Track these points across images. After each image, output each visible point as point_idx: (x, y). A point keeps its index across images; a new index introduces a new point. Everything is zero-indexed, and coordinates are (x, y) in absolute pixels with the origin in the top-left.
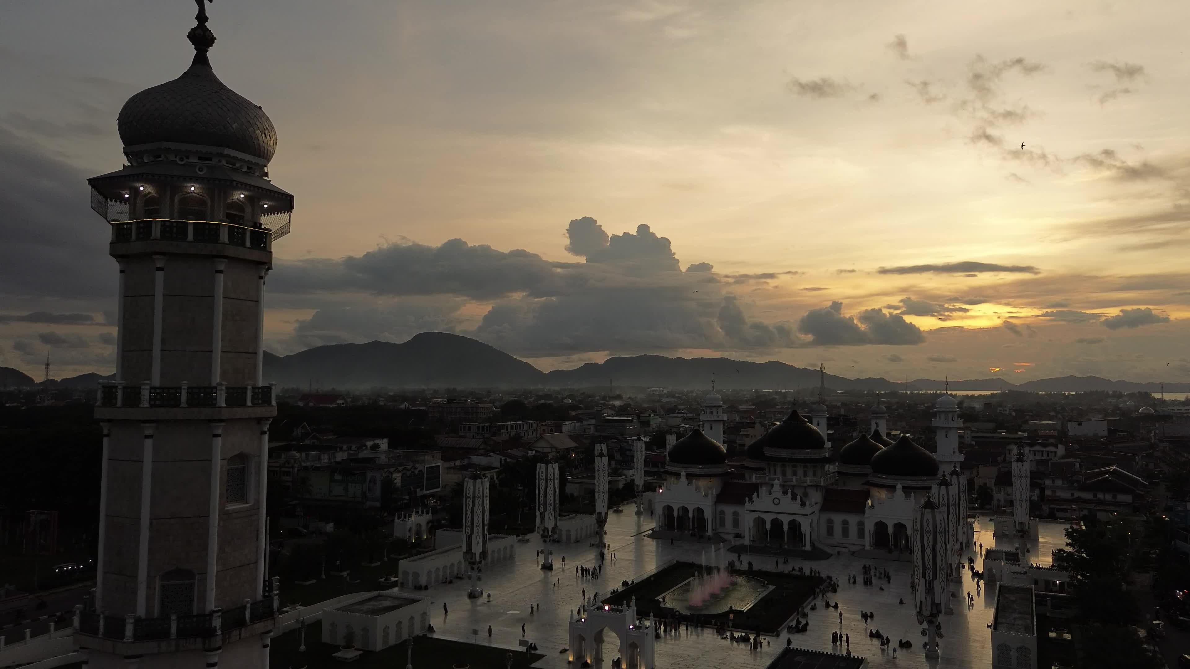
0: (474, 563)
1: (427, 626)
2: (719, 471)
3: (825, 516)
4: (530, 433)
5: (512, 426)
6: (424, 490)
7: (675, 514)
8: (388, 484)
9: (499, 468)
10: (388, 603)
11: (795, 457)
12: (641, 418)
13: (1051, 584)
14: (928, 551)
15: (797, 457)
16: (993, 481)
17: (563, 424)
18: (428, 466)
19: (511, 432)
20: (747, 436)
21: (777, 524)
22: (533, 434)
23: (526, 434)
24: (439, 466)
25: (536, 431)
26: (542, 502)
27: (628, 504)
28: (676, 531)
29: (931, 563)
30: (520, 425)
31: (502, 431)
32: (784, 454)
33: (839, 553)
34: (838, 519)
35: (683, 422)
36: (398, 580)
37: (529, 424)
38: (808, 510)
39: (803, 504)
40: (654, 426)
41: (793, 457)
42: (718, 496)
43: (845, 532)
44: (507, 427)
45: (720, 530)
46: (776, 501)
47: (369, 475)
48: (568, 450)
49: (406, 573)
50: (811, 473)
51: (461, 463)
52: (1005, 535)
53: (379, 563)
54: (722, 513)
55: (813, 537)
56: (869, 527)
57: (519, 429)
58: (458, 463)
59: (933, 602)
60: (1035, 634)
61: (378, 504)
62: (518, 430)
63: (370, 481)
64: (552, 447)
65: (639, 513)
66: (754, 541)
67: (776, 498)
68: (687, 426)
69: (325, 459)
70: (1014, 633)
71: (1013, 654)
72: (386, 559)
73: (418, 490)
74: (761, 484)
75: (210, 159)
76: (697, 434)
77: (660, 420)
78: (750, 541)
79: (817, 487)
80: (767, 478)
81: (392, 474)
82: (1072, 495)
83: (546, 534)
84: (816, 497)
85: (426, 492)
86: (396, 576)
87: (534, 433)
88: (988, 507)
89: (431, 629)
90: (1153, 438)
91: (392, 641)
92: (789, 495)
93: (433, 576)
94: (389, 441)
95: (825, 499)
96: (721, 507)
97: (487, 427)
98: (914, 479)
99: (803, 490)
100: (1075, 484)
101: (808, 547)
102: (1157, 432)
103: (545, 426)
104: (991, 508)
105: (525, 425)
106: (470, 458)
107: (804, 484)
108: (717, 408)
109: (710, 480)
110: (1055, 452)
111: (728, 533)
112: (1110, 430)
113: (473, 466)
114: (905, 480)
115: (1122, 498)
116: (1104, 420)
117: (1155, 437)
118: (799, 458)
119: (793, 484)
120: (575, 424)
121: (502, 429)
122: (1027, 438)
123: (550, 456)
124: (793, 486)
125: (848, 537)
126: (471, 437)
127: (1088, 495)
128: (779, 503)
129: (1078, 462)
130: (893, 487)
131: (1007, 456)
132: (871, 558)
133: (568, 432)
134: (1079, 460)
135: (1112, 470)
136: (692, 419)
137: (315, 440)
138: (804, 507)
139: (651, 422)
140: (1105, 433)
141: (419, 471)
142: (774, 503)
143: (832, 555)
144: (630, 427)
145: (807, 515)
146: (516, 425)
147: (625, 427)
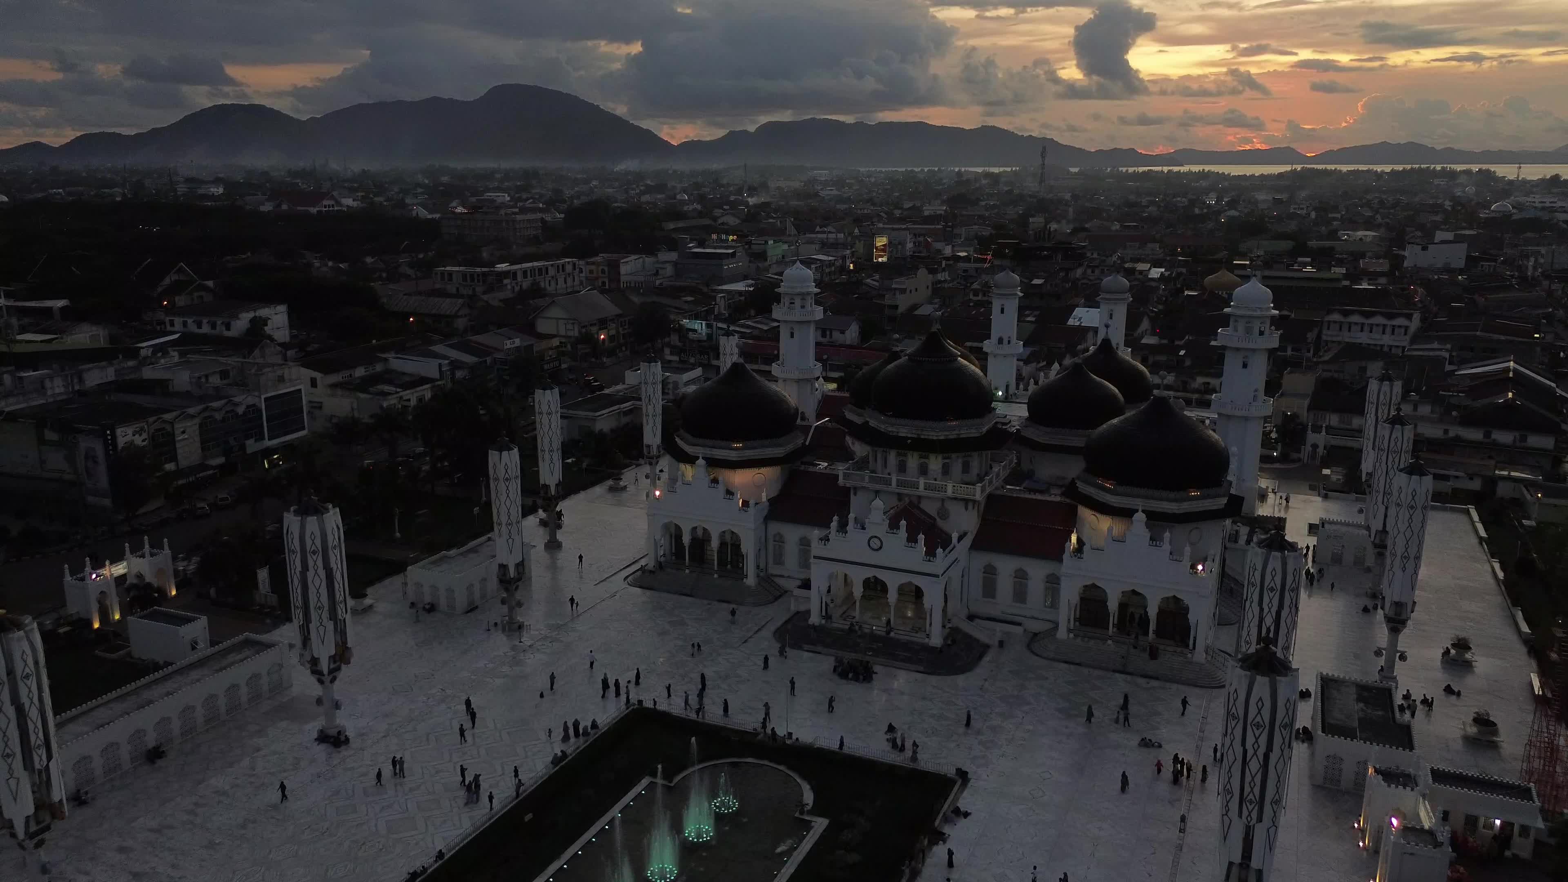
2: (778, 452)
3: (982, 559)
4: (561, 281)
5: (525, 273)
6: (264, 438)
7: (686, 539)
9: (436, 380)
11: (926, 437)
15: (931, 437)
16: (1306, 402)
17: (622, 261)
18: (269, 395)
19: (522, 282)
21: (875, 588)
22: (565, 282)
24: (300, 390)
25: (571, 277)
28: (687, 571)
30: (540, 270)
32: (905, 429)
33: (1004, 640)
34: (1007, 566)
35: (820, 251)
37: (558, 267)
38: (943, 559)
39: (932, 551)
41: (922, 437)
42: (772, 501)
43: (1020, 595)
44: (515, 274)
45: (774, 570)
46: (875, 543)
48: (603, 321)
50: (957, 467)
51: (366, 371)
52: (1336, 560)
54: (780, 539)
55: (948, 611)
56: (1070, 594)
57: (539, 275)
58: (360, 372)
62: (537, 277)
64: (575, 319)
66: (827, 614)
67: (876, 537)
68: (825, 258)
69: (57, 388)
73: (248, 442)
74: (856, 489)
77: (784, 247)
79: (967, 503)
80: (868, 478)
81: (172, 423)
82: (1446, 432)
84: (963, 523)
85: (268, 443)
87: (569, 281)
88: (1295, 456)
90: (1530, 268)
92: (903, 533)
95: (985, 521)
96: (775, 527)
97: (478, 275)
98: (1172, 495)
99: (938, 504)
100: (1454, 413)
101: (936, 640)
102: (1542, 261)
103: (593, 263)
104: (1299, 460)
105: (550, 268)
106: (386, 360)
107: (941, 495)
108: (803, 296)
109: (756, 470)
110: (1407, 328)
111: (789, 577)
112: (1469, 258)
113: (389, 377)
114: (1153, 498)
115: (1535, 441)
116: (1455, 235)
117: (1535, 268)
118: (935, 438)
119: (918, 493)
120: (644, 262)
121: (505, 278)
122: (1346, 276)
123: (556, 342)
124: (920, 497)
125: (1026, 604)
126: (454, 291)
127: (1475, 435)
128: (881, 548)
129: (1447, 350)
130: (1126, 514)
131: (1325, 332)
132: (1066, 662)
133: (630, 274)
134: (1449, 346)
135: (1511, 375)
136: (835, 245)
137: (203, 293)
138: (931, 558)
139: (770, 253)
140: (1461, 264)
141: (248, 407)
142: (869, 546)
143: (987, 647)
144: (730, 266)
145: (937, 576)
146: (533, 269)
147: (722, 266)
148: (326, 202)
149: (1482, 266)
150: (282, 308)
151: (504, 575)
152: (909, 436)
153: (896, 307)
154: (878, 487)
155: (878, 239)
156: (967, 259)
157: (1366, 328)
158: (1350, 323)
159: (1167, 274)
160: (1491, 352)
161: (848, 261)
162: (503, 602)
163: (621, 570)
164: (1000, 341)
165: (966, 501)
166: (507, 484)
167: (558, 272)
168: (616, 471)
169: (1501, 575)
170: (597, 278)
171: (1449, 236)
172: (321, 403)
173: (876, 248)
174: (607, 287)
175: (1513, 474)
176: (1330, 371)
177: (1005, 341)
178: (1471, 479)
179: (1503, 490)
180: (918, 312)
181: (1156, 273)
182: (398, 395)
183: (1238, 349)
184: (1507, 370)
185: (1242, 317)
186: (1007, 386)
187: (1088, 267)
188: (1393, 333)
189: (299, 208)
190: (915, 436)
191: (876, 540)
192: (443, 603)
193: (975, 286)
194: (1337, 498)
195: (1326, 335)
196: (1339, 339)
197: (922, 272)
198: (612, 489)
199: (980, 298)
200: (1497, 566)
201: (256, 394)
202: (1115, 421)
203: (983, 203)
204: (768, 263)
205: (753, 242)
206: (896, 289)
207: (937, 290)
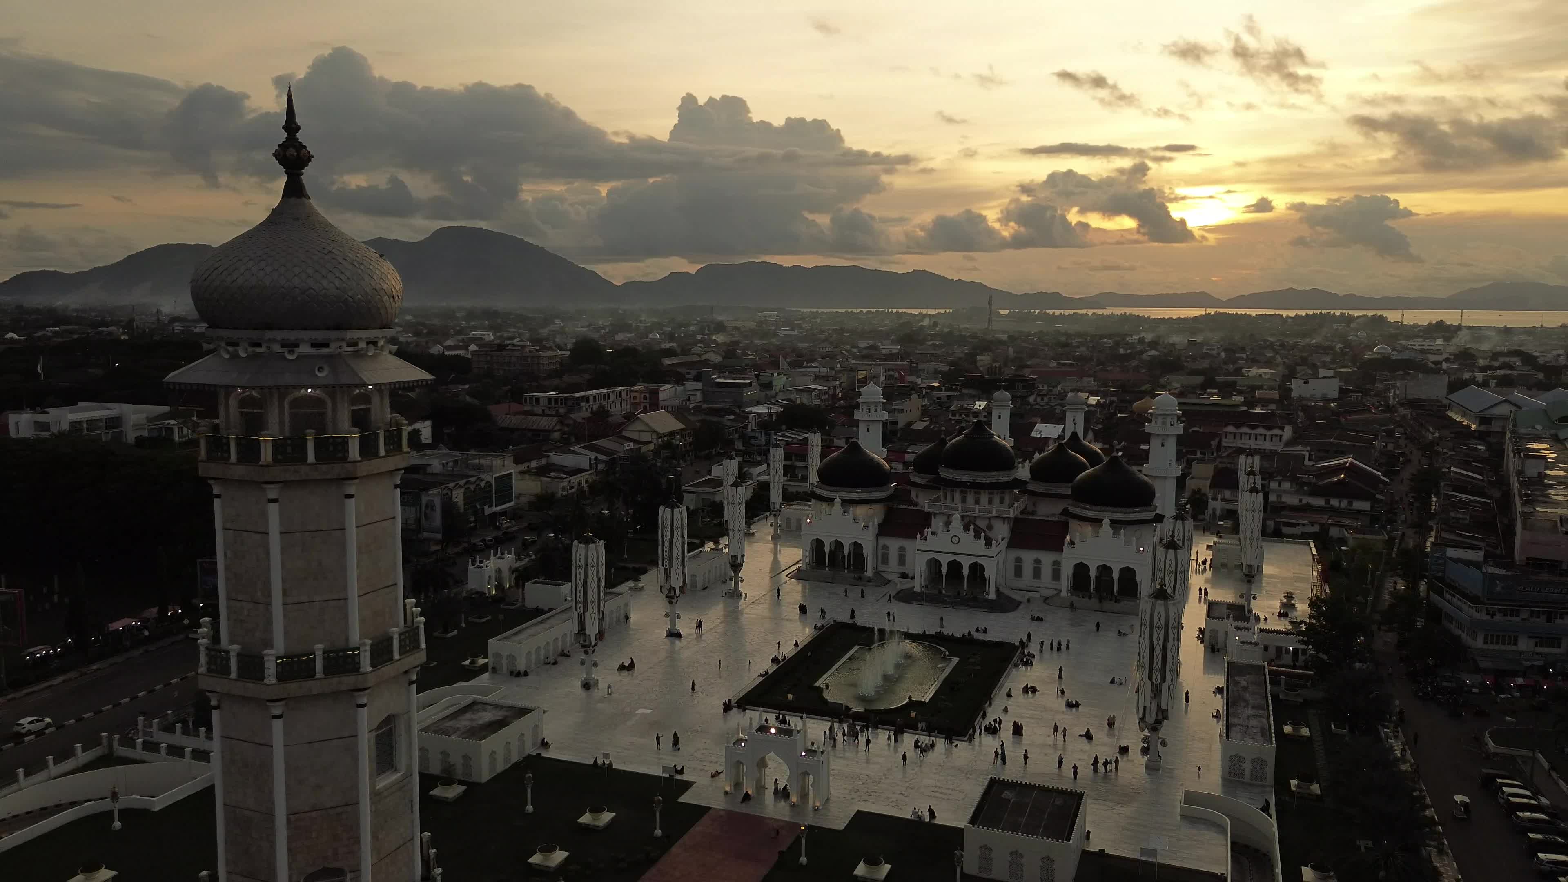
0: (589, 647)
1: (539, 740)
2: (882, 495)
3: (1014, 554)
4: (618, 404)
5: (595, 398)
6: (493, 506)
7: (827, 548)
8: (448, 507)
9: (588, 470)
10: (488, 716)
11: (979, 482)
12: (761, 378)
13: (1284, 649)
14: (1158, 650)
15: (981, 482)
16: (1208, 482)
18: (498, 475)
19: (593, 405)
20: (901, 411)
21: (955, 567)
22: (621, 406)
23: (613, 406)
24: (511, 474)
25: (625, 401)
26: (667, 555)
27: (759, 520)
28: (826, 570)
29: (1160, 664)
30: (605, 395)
31: (582, 404)
33: (1029, 600)
34: (1028, 557)
36: (487, 662)
37: (617, 393)
38: (994, 550)
39: (989, 543)
40: (778, 388)
41: (976, 481)
42: (880, 525)
43: (1037, 574)
44: (588, 398)
45: (881, 568)
46: (955, 540)
47: (424, 499)
48: (672, 434)
49: (498, 655)
50: (996, 500)
51: (538, 464)
52: (1224, 565)
53: (456, 632)
54: (885, 547)
55: (998, 581)
56: (1067, 571)
57: (604, 400)
58: (534, 464)
59: (1159, 707)
60: (1274, 745)
61: (439, 536)
63: (427, 506)
64: (654, 431)
65: (775, 538)
66: (926, 586)
67: (955, 536)
68: (820, 388)
70: (1249, 742)
71: (1248, 766)
72: (464, 625)
73: (486, 507)
74: (935, 514)
75: (326, 345)
76: (855, 448)
77: (785, 378)
78: (922, 587)
79: (1004, 519)
80: (943, 507)
81: (452, 491)
82: (1301, 500)
83: (672, 593)
84: (1002, 531)
85: (495, 509)
86: (486, 657)
87: (624, 405)
88: (1201, 517)
89: (545, 744)
90: (1391, 399)
91: (500, 767)
92: (972, 533)
93: (533, 657)
94: (432, 423)
95: (1014, 533)
96: (885, 541)
97: (561, 399)
98: (1124, 511)
99: (986, 522)
100: (1305, 488)
101: (992, 596)
102: (1398, 392)
103: (636, 391)
104: (1204, 519)
105: (611, 394)
106: (548, 456)
107: (989, 515)
109: (870, 506)
110: (1281, 436)
111: (892, 572)
112: (1341, 390)
113: (556, 467)
114: (1114, 512)
115: (1359, 505)
116: (1335, 372)
117: (1394, 398)
118: (984, 482)
119: (974, 515)
120: (676, 389)
121: (582, 402)
122: (1244, 404)
123: (652, 447)
124: (975, 517)
125: (1041, 579)
126: (540, 412)
127: (1320, 502)
128: (959, 542)
129: (1308, 451)
130: (1099, 521)
131: (1224, 440)
133: (667, 400)
134: (1308, 448)
135: (1347, 465)
136: (826, 378)
138: (989, 547)
139: (774, 384)
140: (1335, 394)
141: (487, 483)
142: (952, 541)
143: (1020, 603)
144: (748, 393)
145: (992, 559)
146: (600, 395)
147: (742, 393)
149: (1352, 396)
150: (428, 423)
151: (735, 561)
152: (968, 481)
153: (896, 423)
154: (949, 513)
155: (860, 373)
156: (939, 389)
157: (1253, 437)
158: (1241, 433)
159: (1102, 401)
160: (1342, 453)
161: (838, 391)
165: (1004, 518)
167: (617, 397)
169: (1321, 570)
170: (639, 404)
171: (1331, 373)
173: (859, 380)
175: (1339, 522)
176: (1224, 463)
178: (1312, 526)
179: (1333, 531)
180: (913, 427)
181: (1093, 400)
182: (570, 479)
183: (1158, 434)
184: (1345, 463)
185: (1160, 415)
187: (1038, 395)
188: (1272, 441)
190: (972, 481)
191: (956, 538)
193: (953, 408)
194: (1227, 538)
195: (1226, 442)
196: (1234, 445)
197: (914, 396)
199: (957, 417)
200: (1319, 566)
201: (491, 474)
204: (773, 392)
205: (761, 374)
207: (924, 412)
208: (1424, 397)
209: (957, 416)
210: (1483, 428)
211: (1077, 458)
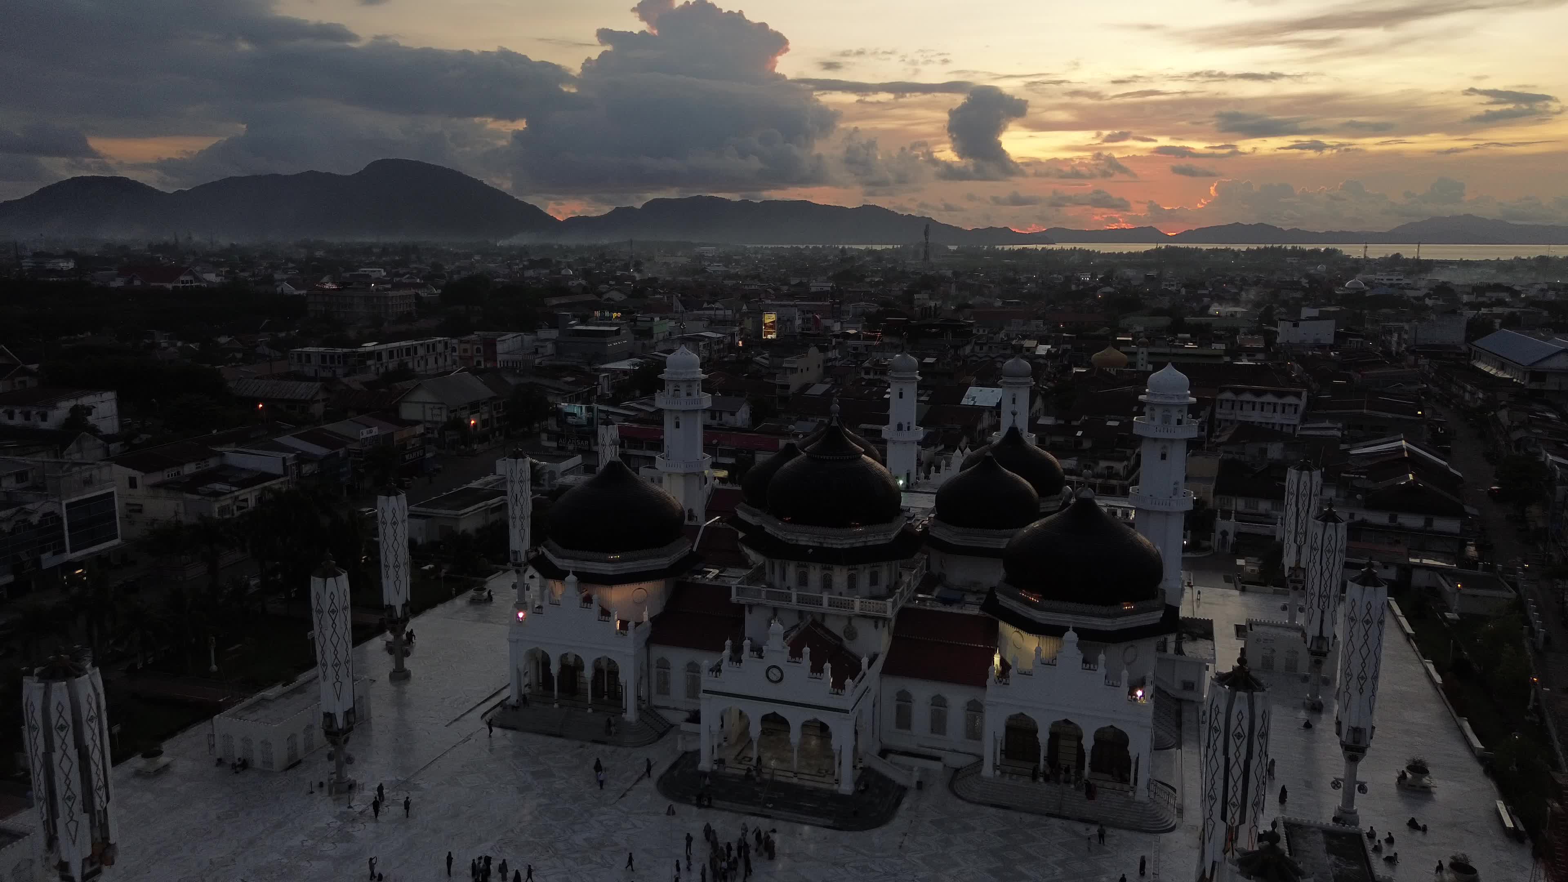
2: (663, 563)
3: (895, 685)
4: (431, 360)
5: (391, 353)
6: (65, 551)
7: (555, 669)
9: (278, 477)
11: (830, 546)
12: (638, 323)
15: (834, 546)
18: (78, 498)
19: (388, 362)
21: (775, 726)
22: (436, 362)
24: (118, 493)
25: (443, 356)
28: (556, 705)
30: (408, 350)
32: (804, 537)
33: (920, 783)
34: (922, 693)
35: (708, 328)
37: (428, 346)
38: (851, 691)
39: (840, 681)
40: (661, 337)
41: (825, 545)
42: (654, 623)
43: (938, 724)
44: (380, 354)
46: (775, 674)
48: (471, 407)
50: (864, 579)
51: (197, 468)
54: (664, 665)
55: (859, 749)
56: (995, 727)
57: (407, 355)
58: (190, 469)
62: (405, 357)
64: (443, 404)
66: (720, 764)
67: (774, 667)
68: (714, 335)
74: (751, 607)
77: (671, 324)
79: (877, 620)
80: (764, 593)
82: (1352, 516)
84: (874, 643)
85: (69, 556)
87: (441, 361)
90: (1394, 344)
92: (806, 661)
95: (896, 639)
97: (339, 356)
98: (1104, 610)
99: (845, 622)
100: (1359, 496)
101: (846, 785)
102: (1406, 337)
103: (468, 342)
104: (1210, 548)
105: (418, 348)
106: (222, 455)
107: (847, 612)
108: (690, 382)
109: (636, 586)
110: (1297, 406)
111: (675, 709)
112: (1337, 335)
113: (223, 473)
114: (1083, 614)
115: (1441, 524)
116: (1320, 311)
117: (1399, 344)
118: (840, 547)
119: (823, 611)
120: (522, 340)
121: (370, 359)
122: (1227, 352)
123: (419, 429)
124: (824, 615)
125: (944, 734)
126: (312, 373)
127: (1381, 519)
128: (781, 679)
129: (1339, 429)
130: (1055, 632)
131: (1218, 410)
132: (992, 805)
133: (507, 353)
134: (1340, 425)
135: (1406, 455)
136: (723, 322)
137: (27, 378)
138: (840, 691)
139: (656, 330)
140: (1330, 340)
141: (45, 515)
142: (768, 677)
143: (903, 790)
144: (613, 344)
145: (847, 712)
146: (400, 349)
147: (606, 343)
148: (182, 278)
149: (1351, 341)
151: (331, 726)
152: (811, 544)
154: (776, 604)
155: (766, 316)
156: (856, 337)
157: (1258, 407)
158: (1242, 402)
159: (1053, 350)
160: (1379, 431)
161: (737, 339)
162: (330, 757)
163: (479, 705)
164: (900, 427)
166: (333, 617)
167: (428, 351)
168: (480, 579)
169: (1438, 679)
170: (471, 358)
171: (1315, 312)
172: (142, 506)
173: (765, 325)
174: (483, 366)
175: (1425, 561)
176: (1230, 452)
177: (905, 427)
178: (1386, 568)
179: (1419, 579)
181: (1042, 350)
182: (232, 495)
183: (1155, 440)
184: (1400, 449)
185: (1159, 405)
186: (908, 475)
187: (976, 343)
188: (1284, 412)
189: (153, 284)
190: (818, 545)
191: (775, 671)
192: (257, 760)
193: (866, 364)
194: (1256, 592)
195: (1220, 414)
196: (1232, 417)
197: (813, 351)
198: (473, 601)
199: (871, 376)
200: (1431, 668)
201: (56, 500)
202: (1036, 525)
203: (868, 280)
204: (655, 340)
205: (639, 319)
206: (786, 368)
207: (828, 370)
208: (1437, 342)
209: (872, 374)
210: (1534, 386)
211: (1017, 482)
